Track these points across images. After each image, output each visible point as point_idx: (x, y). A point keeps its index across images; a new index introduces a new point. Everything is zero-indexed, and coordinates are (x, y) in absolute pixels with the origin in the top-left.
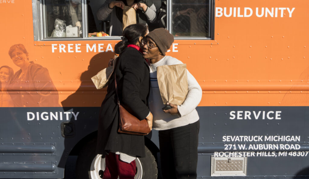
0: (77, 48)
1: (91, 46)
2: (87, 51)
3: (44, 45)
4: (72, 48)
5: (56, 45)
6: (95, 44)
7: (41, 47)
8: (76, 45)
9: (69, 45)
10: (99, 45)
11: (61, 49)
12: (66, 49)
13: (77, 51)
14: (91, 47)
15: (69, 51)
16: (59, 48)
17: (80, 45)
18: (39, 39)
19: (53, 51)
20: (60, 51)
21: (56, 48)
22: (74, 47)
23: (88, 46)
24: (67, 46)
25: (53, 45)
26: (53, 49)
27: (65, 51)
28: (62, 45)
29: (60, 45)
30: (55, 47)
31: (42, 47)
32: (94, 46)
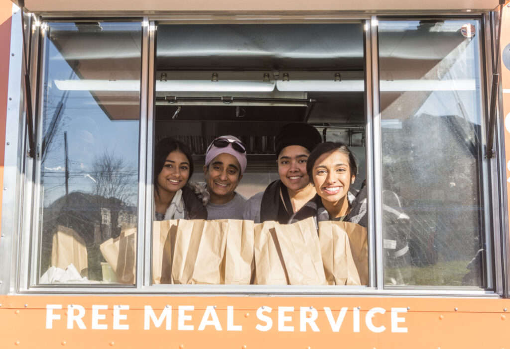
0: (117, 317)
1: (158, 311)
2: (147, 327)
3: (25, 308)
4: (103, 317)
5: (60, 307)
6: (170, 307)
7: (16, 313)
8: (116, 307)
9: (96, 308)
10: (182, 309)
11: (71, 317)
12: (87, 319)
13: (117, 326)
14: (158, 316)
15: (95, 326)
16: (66, 315)
17: (127, 307)
18: (12, 289)
19: (49, 325)
20: (70, 326)
21: (58, 317)
22: (109, 313)
23: (149, 311)
24: (89, 310)
25: (50, 308)
26: (51, 318)
27: (82, 326)
28: (76, 307)
29: (69, 306)
30: (55, 312)
31: (18, 311)
32: (167, 312)
